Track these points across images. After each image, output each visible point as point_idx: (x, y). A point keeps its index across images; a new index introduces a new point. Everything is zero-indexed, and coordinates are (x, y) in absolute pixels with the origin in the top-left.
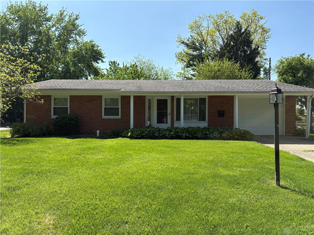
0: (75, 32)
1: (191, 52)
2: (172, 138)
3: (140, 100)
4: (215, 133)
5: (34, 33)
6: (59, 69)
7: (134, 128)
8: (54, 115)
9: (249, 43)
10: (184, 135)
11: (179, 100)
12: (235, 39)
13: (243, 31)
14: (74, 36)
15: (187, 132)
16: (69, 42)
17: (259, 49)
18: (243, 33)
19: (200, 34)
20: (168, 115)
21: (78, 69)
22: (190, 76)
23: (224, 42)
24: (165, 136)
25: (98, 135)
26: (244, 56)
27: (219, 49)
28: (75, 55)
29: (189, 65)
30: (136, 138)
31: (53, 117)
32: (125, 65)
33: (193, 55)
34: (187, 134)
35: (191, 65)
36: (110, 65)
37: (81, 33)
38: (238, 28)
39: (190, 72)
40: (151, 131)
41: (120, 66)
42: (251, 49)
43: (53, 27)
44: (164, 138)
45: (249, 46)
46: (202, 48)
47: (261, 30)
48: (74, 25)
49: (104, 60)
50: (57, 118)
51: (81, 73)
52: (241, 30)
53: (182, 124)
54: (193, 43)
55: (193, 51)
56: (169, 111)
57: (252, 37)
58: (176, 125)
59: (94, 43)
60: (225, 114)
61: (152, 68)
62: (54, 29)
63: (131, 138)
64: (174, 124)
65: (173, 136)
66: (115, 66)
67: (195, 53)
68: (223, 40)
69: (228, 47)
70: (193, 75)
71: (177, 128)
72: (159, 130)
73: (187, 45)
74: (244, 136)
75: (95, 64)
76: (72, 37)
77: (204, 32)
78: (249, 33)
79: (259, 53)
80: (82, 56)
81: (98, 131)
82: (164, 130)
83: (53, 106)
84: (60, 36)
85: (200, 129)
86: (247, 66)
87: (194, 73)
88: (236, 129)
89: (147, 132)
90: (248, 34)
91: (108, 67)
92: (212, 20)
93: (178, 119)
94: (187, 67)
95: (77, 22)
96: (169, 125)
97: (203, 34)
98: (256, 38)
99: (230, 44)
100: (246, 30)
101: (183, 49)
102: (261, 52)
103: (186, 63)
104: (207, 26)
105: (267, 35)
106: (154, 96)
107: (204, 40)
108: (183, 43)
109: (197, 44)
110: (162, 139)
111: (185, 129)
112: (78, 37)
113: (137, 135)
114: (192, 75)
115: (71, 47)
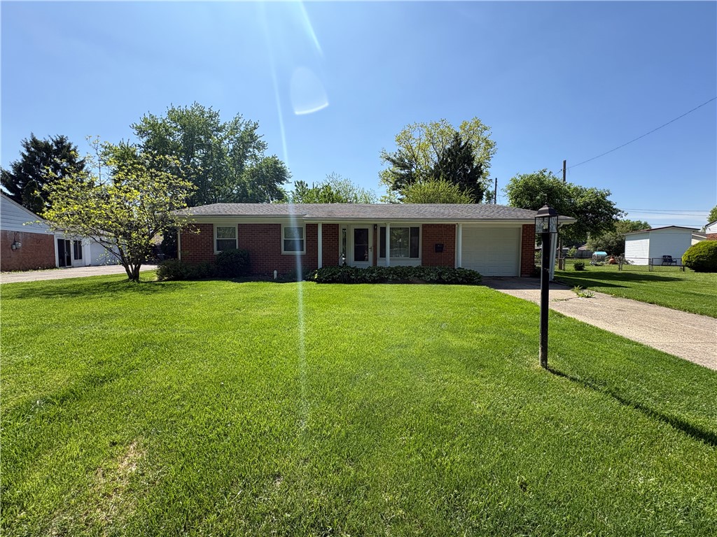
0: (253, 145)
1: (398, 170)
2: (374, 282)
3: (332, 230)
4: (431, 274)
5: (201, 146)
6: (234, 192)
7: (323, 268)
8: (218, 250)
9: (469, 159)
10: (391, 277)
11: (383, 230)
12: (453, 155)
13: (463, 144)
14: (251, 150)
15: (395, 273)
16: (246, 157)
17: (482, 167)
18: (463, 147)
19: (410, 148)
20: (369, 250)
21: (257, 192)
22: (397, 201)
23: (439, 158)
24: (365, 279)
25: (275, 276)
26: (464, 176)
27: (433, 168)
28: (254, 173)
29: (396, 187)
30: (325, 282)
31: (216, 252)
32: (315, 186)
33: (401, 175)
34: (395, 277)
35: (399, 187)
36: (296, 186)
37: (261, 146)
38: (457, 140)
39: (397, 195)
40: (345, 272)
41: (308, 187)
42: (472, 167)
43: (225, 139)
44: (363, 283)
45: (470, 164)
46: (412, 166)
47: (484, 144)
48: (251, 136)
49: (290, 180)
50: (220, 254)
51: (262, 197)
52: (460, 144)
53: (388, 262)
54: (402, 160)
55: (401, 170)
56: (371, 244)
57: (474, 153)
58: (380, 263)
59: (276, 159)
60: (444, 248)
61: (350, 191)
62: (226, 142)
63: (319, 281)
64: (378, 262)
65: (376, 279)
66: (303, 187)
67: (403, 172)
68: (438, 156)
69: (444, 164)
70: (401, 200)
71: (381, 268)
72: (357, 270)
73: (393, 161)
74: (469, 278)
75: (279, 186)
76: (250, 151)
77: (414, 146)
78: (470, 147)
79: (481, 173)
80: (263, 175)
81: (275, 272)
82: (363, 270)
83: (216, 238)
84: (233, 150)
85: (411, 270)
86: (468, 189)
87: (401, 197)
88: (459, 268)
89: (340, 274)
90: (468, 148)
91: (294, 188)
92: (425, 130)
93: (383, 255)
94: (394, 190)
95: (256, 132)
96: (370, 263)
97: (413, 148)
98: (478, 154)
99: (447, 160)
100: (466, 144)
101: (389, 166)
102: (484, 172)
103: (392, 185)
104: (419, 138)
105: (492, 150)
106: (351, 224)
107: (414, 156)
108: (388, 159)
109: (406, 161)
110: (360, 283)
111: (392, 269)
112: (256, 151)
113: (326, 278)
114: (399, 199)
115: (248, 163)
